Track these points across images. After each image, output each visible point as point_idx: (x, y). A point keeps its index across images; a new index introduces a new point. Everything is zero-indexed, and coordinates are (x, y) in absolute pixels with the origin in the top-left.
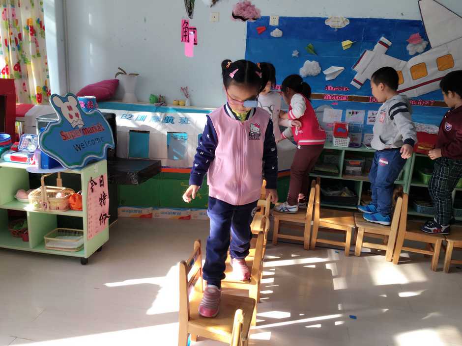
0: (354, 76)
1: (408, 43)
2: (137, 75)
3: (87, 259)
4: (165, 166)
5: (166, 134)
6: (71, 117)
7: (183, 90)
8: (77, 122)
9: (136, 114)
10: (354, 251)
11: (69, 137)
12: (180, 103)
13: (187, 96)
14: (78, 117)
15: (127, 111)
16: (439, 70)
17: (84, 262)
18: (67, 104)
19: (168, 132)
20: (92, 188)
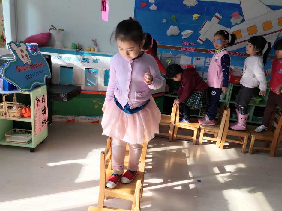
0: (199, 37)
1: (231, 17)
2: (63, 30)
3: (34, 148)
4: (83, 89)
5: (84, 69)
6: (23, 57)
7: (93, 41)
8: (27, 60)
9: (64, 56)
10: (198, 142)
11: (22, 70)
12: (92, 50)
13: (96, 45)
14: (28, 57)
15: (58, 54)
16: (248, 34)
17: (32, 150)
18: (20, 48)
19: (85, 68)
20: (37, 104)
